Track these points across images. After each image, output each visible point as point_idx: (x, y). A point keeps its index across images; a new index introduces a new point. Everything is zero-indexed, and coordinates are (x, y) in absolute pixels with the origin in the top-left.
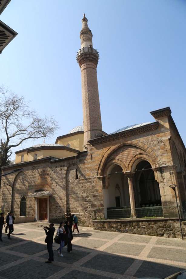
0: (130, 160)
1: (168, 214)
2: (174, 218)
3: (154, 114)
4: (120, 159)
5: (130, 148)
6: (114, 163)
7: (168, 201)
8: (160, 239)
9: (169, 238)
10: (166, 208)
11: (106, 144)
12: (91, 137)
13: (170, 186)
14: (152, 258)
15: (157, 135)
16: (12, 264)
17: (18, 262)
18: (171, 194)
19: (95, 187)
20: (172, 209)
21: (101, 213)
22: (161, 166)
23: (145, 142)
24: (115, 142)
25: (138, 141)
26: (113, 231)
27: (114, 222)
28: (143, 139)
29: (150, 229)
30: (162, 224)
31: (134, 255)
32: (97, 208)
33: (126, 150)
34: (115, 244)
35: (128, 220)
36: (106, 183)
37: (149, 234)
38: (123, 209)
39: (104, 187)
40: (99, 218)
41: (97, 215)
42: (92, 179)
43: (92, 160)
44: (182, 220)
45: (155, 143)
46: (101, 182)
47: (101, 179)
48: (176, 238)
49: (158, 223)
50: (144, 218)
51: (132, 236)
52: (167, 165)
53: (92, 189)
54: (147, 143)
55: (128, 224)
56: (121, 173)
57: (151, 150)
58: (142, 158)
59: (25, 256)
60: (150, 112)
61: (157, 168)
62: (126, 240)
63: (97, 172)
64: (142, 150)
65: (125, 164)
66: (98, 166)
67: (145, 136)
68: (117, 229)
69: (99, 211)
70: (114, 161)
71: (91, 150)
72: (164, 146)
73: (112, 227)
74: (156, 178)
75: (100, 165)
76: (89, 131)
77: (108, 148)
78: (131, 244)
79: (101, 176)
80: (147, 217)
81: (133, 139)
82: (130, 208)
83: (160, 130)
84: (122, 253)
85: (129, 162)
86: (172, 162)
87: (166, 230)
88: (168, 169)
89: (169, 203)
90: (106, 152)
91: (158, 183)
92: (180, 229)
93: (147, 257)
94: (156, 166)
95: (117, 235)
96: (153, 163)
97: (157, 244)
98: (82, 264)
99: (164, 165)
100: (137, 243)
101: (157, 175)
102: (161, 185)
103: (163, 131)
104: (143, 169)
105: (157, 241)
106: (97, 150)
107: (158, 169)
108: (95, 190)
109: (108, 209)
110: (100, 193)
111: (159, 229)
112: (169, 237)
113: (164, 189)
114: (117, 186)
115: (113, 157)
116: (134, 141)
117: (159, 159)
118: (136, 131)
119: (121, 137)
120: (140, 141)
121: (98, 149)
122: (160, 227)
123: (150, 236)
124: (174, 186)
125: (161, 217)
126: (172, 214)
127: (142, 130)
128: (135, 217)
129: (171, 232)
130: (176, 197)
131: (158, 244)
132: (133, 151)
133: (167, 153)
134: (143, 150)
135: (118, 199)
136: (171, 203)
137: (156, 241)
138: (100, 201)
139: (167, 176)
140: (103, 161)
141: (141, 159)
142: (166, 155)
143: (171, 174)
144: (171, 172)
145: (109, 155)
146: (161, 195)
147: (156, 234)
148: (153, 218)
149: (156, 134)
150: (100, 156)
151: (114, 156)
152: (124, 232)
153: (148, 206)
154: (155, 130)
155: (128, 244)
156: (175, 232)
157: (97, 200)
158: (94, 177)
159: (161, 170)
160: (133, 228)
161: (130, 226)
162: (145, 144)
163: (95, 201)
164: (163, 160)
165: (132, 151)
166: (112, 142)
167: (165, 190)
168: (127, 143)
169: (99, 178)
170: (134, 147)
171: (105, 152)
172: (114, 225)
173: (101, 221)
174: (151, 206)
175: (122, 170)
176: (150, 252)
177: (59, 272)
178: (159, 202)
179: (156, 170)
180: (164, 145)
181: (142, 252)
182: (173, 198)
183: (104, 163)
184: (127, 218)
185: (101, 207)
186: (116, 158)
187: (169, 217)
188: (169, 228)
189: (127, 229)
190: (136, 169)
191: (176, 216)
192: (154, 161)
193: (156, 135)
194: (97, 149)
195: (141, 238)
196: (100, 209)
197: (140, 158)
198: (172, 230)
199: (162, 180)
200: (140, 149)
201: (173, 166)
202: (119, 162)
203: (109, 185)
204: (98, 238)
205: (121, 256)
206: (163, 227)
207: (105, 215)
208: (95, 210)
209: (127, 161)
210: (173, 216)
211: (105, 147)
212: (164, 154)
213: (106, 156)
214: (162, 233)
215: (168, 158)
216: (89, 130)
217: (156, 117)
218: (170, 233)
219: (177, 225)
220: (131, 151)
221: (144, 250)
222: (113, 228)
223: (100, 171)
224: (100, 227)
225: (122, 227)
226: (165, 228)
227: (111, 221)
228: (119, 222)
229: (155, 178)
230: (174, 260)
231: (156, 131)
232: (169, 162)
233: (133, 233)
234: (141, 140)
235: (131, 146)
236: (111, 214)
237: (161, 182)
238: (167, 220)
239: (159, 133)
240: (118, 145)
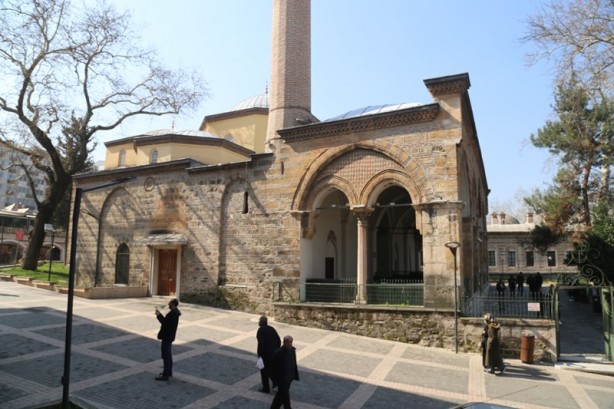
0: (367, 181)
1: (432, 302)
2: (445, 310)
3: (432, 84)
4: (345, 178)
5: (371, 155)
6: (330, 184)
7: (438, 276)
8: (412, 349)
9: (430, 348)
10: (431, 289)
11: (318, 141)
12: (285, 123)
13: (446, 245)
14: (394, 381)
15: (433, 132)
16: (107, 377)
17: (118, 375)
18: (445, 261)
19: (286, 233)
20: (444, 292)
21: (294, 289)
22: (433, 201)
23: (405, 146)
24: (338, 139)
25: (388, 142)
26: (316, 326)
27: (320, 308)
28: (400, 140)
29: (393, 328)
30: (418, 320)
31: (358, 375)
32: (286, 278)
33: (360, 159)
34: (320, 352)
35: (350, 307)
36: (310, 226)
37: (389, 338)
38: (341, 284)
39: (305, 235)
40: (289, 299)
41: (284, 292)
42: (280, 216)
43: (282, 173)
44: (460, 315)
45: (425, 151)
46: (299, 223)
47: (300, 217)
48: (443, 349)
49: (411, 316)
50: (382, 305)
51: (355, 338)
52: (444, 200)
53: (278, 237)
54: (407, 148)
55: (349, 315)
56: (344, 207)
57: (414, 165)
59: (132, 363)
60: (425, 81)
61: (423, 205)
62: (343, 346)
63: (291, 200)
64: (395, 162)
65: (355, 189)
66: (295, 189)
67: (406, 133)
68: (324, 324)
69: (289, 283)
70: (331, 181)
71: (282, 151)
72: (444, 158)
73: (315, 319)
74: (418, 227)
75: (299, 186)
76: (281, 108)
77: (322, 150)
78: (352, 354)
79: (299, 209)
80: (390, 303)
81: (379, 137)
82: (356, 282)
83: (441, 123)
85: (364, 185)
86: (456, 194)
87: (426, 332)
88: (446, 208)
89: (438, 280)
90: (315, 160)
91: (421, 237)
92: (453, 332)
93: (385, 380)
94: (421, 200)
95: (323, 335)
96: (416, 193)
97: (404, 357)
98: (252, 386)
99: (438, 200)
100: (366, 354)
101: (422, 220)
102: (426, 241)
103: (448, 125)
104: (392, 204)
105: (405, 351)
106: (296, 154)
107: (426, 207)
108: (285, 239)
109: (308, 281)
110: (294, 246)
111: (411, 330)
112: (429, 346)
113: (432, 250)
114: (331, 236)
115: (331, 172)
116: (380, 142)
117: (429, 185)
118: (388, 118)
119: (352, 129)
120: (393, 142)
121: (299, 152)
122: (414, 325)
123: (391, 342)
124: (454, 246)
125: (418, 305)
126: (443, 302)
127: (401, 119)
128: (365, 302)
129: (436, 336)
130: (456, 269)
131: (408, 358)
132: (376, 162)
133: (449, 175)
134: (398, 163)
135: (329, 263)
136: (443, 279)
137: (403, 351)
138: (293, 263)
139: (442, 223)
140: (308, 177)
141: (392, 181)
142: (446, 177)
143: (450, 220)
144: (452, 215)
145: (321, 166)
146: (424, 261)
147: (403, 338)
148: (402, 307)
149: (429, 131)
150: (302, 168)
151: (333, 169)
152: (338, 330)
153: (394, 282)
154: (428, 121)
155: (346, 354)
156: (444, 337)
157: (286, 261)
158: (284, 212)
159: (431, 209)
160: (358, 322)
161: (352, 319)
162: (404, 149)
163: (282, 263)
164: (439, 190)
165: (373, 162)
166: (331, 138)
167: (434, 252)
168: (363, 143)
169: (295, 215)
170: (380, 153)
171: (313, 158)
172: (320, 316)
173: (293, 304)
174: (400, 282)
175: (347, 201)
176: (391, 371)
177: (207, 398)
178: (418, 276)
179: (421, 207)
180: (445, 156)
181: (374, 371)
182: (447, 269)
183: (308, 184)
184: (347, 302)
185: (295, 276)
186: (337, 175)
187: (436, 307)
188: (432, 329)
189: (345, 324)
190: (377, 201)
191: (450, 305)
192: (418, 189)
193: (429, 134)
194: (295, 149)
195: (374, 344)
196: (291, 280)
197: (389, 179)
198: (438, 333)
199: (430, 231)
200: (392, 160)
201: (457, 203)
202: (341, 184)
203: (315, 230)
205: (332, 375)
206: (419, 326)
207: (301, 293)
208: (281, 281)
209: (359, 183)
210: (444, 307)
211: (319, 146)
212: (441, 177)
213: (314, 167)
214: (417, 337)
215: (449, 186)
216: (280, 106)
217: (435, 94)
218: (433, 338)
219: (449, 323)
220: (370, 162)
221: (378, 367)
222: (317, 321)
223: (298, 200)
224: (288, 318)
225: (336, 320)
226: (425, 327)
227: (313, 307)
228: (330, 309)
229: (417, 225)
230: (438, 388)
231: (431, 124)
232: (450, 194)
233: (358, 334)
234: (395, 140)
235: (371, 151)
236: (315, 292)
237: (428, 234)
238: (431, 313)
239: (438, 129)
240: (343, 147)
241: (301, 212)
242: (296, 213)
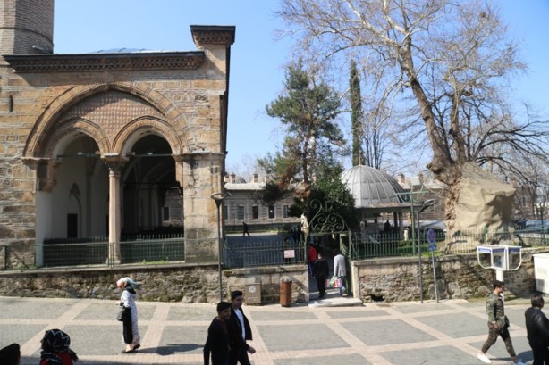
0: (122, 127)
1: (194, 256)
2: (208, 264)
3: (199, 32)
4: (95, 122)
5: (127, 98)
6: (77, 128)
7: (199, 229)
8: (175, 307)
9: (194, 304)
10: (192, 243)
11: (62, 76)
12: (16, 48)
13: (211, 197)
15: (196, 81)
18: (206, 213)
19: (15, 184)
20: (205, 245)
21: (27, 253)
22: (194, 152)
23: (166, 93)
24: (88, 77)
25: (148, 86)
26: (58, 295)
27: (64, 274)
28: (161, 85)
29: (153, 287)
30: (180, 276)
32: (15, 240)
33: (115, 102)
35: (102, 269)
36: (49, 176)
37: (149, 299)
38: (89, 243)
39: (42, 186)
40: (20, 265)
41: (12, 258)
42: (7, 163)
43: (11, 110)
44: (223, 267)
45: (188, 99)
46: (34, 172)
47: (35, 166)
48: (206, 304)
49: (173, 273)
50: (139, 264)
51: (109, 304)
52: (206, 151)
53: (4, 189)
54: (169, 95)
55: (100, 278)
56: (92, 155)
57: (177, 113)
58: (151, 127)
60: (192, 26)
61: (185, 155)
62: (97, 317)
63: (24, 144)
64: (155, 108)
65: (108, 135)
66: (29, 131)
67: (169, 79)
68: (69, 292)
69: (20, 247)
70: (77, 125)
71: (11, 82)
72: (207, 109)
73: (57, 287)
74: (178, 178)
75: (35, 127)
76: (11, 28)
77: (67, 87)
78: (110, 326)
79: (35, 156)
80: (146, 261)
81: (138, 80)
82: (108, 240)
83: (205, 72)
84: (91, 354)
85: (118, 131)
86: (219, 146)
87: (189, 288)
88: (209, 160)
89: (200, 233)
90: (57, 98)
91: (182, 189)
92: (217, 285)
94: (182, 151)
95: (69, 305)
96: (177, 143)
97: (171, 320)
99: (200, 151)
101: (182, 172)
102: (187, 193)
103: (212, 76)
104: (150, 154)
105: (170, 312)
106: (32, 88)
107: (188, 157)
108: (14, 192)
109: (45, 242)
110: (27, 200)
111: (173, 287)
112: (192, 302)
113: (193, 203)
114: (75, 190)
115: (77, 114)
116: (139, 85)
117: (191, 135)
118: (150, 60)
119: (107, 66)
120: (153, 87)
121: (35, 86)
122: (175, 282)
123: (152, 303)
124: (219, 197)
125: (177, 260)
126: (204, 256)
127: (163, 63)
128: (119, 262)
129: (199, 291)
131: (175, 320)
132: (133, 107)
133: (212, 126)
134: (158, 110)
135: (72, 220)
136: (205, 232)
137: (167, 312)
138: (25, 221)
139: (204, 175)
140: (47, 118)
141: (150, 129)
142: (209, 128)
143: (212, 172)
144: (214, 167)
145: (65, 106)
146: (185, 215)
147: (165, 297)
148: (161, 264)
149: (193, 79)
150: (40, 106)
151: (81, 111)
152: (87, 297)
153: (151, 238)
154: (193, 69)
155: (102, 326)
156: (207, 291)
157: (15, 219)
158: (13, 158)
159: (192, 160)
160: (112, 286)
161: (105, 283)
162: (166, 95)
163: (10, 221)
164: (201, 140)
165: (129, 107)
166: (79, 74)
167: (195, 205)
168: (119, 84)
169: (28, 162)
170: (138, 97)
171: (55, 96)
172: (63, 282)
173: (26, 272)
174: (158, 238)
175: (98, 149)
178: (179, 230)
179: (182, 158)
180: (209, 107)
182: (210, 222)
183: (47, 125)
184: (97, 263)
185: (28, 236)
186: (85, 117)
187: (197, 261)
188: (194, 284)
189: (96, 289)
190: (133, 150)
191: (212, 258)
192: (179, 138)
193: (193, 82)
194: (31, 83)
196: (22, 243)
197: (147, 126)
198: (201, 288)
199: (192, 183)
200: (151, 105)
201: (219, 155)
202: (91, 128)
203: (55, 182)
204: (15, 317)
205: (88, 361)
206: (181, 282)
207: (37, 257)
208: (8, 244)
209: (112, 128)
210: (205, 260)
211: (55, 82)
212: (204, 127)
213: (56, 106)
214: (179, 294)
215: (212, 138)
216: (9, 25)
217: (201, 42)
218: (196, 293)
219: (212, 277)
220: (126, 106)
222: (60, 289)
223: (32, 145)
224: (20, 289)
225: (84, 285)
226: (187, 284)
227: (55, 273)
228: (76, 274)
229: (177, 176)
231: (195, 73)
232: (212, 145)
233: (112, 299)
234: (157, 85)
235: (128, 94)
236: (54, 253)
237: (189, 185)
238: (193, 268)
239: (202, 79)
240: (94, 86)
241: (37, 159)
242: (30, 160)
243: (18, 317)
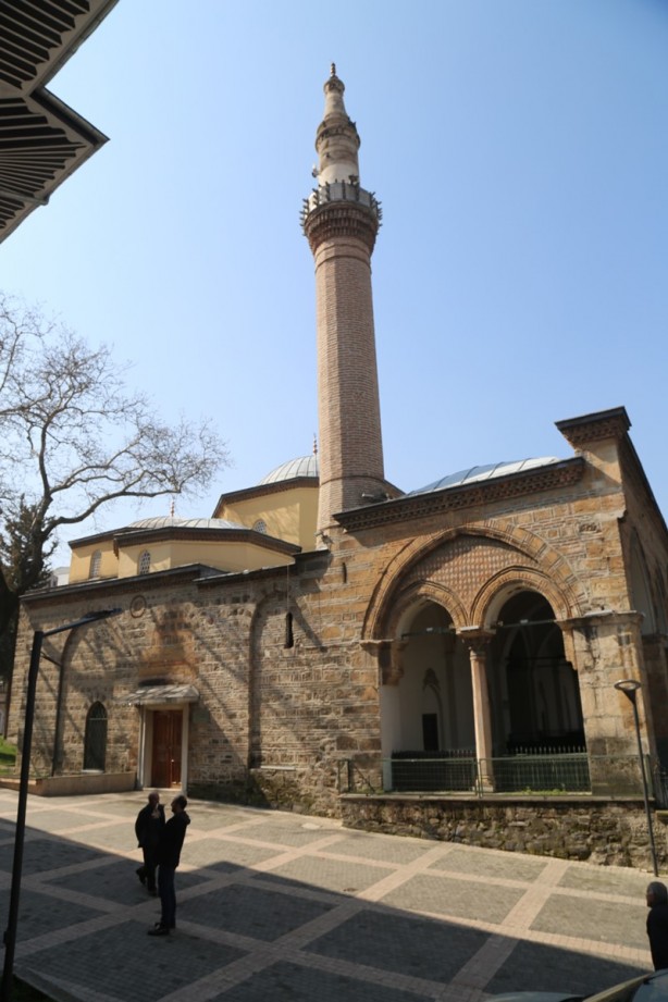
0: (480, 586)
1: (605, 784)
2: (630, 799)
3: (570, 428)
4: (443, 584)
5: (482, 545)
6: (422, 595)
7: (610, 738)
8: (576, 869)
9: (608, 867)
10: (600, 762)
11: (397, 527)
12: (345, 504)
13: (617, 687)
14: (547, 931)
15: (578, 503)
16: (71, 932)
17: (90, 927)
18: (619, 712)
19: (354, 676)
20: (622, 766)
21: (372, 771)
22: (589, 614)
23: (535, 528)
24: (429, 523)
25: (508, 523)
26: (411, 833)
27: (417, 802)
28: (527, 518)
29: (542, 833)
30: (584, 817)
31: (484, 920)
32: (357, 752)
33: (467, 552)
34: (419, 879)
35: (466, 798)
36: (393, 664)
37: (537, 851)
38: (450, 759)
39: (385, 679)
40: (365, 787)
41: (356, 777)
42: (345, 650)
43: (345, 581)
44: (655, 806)
45: (569, 533)
46: (376, 659)
47: (376, 651)
48: (631, 869)
49: (572, 811)
50: (521, 793)
51: (479, 853)
52: (607, 611)
53: (343, 684)
54: (540, 531)
55: (466, 813)
56: (446, 631)
57: (554, 557)
58: (520, 581)
59: (111, 906)
60: (558, 424)
61: (575, 620)
62: (459, 869)
63: (361, 624)
64: (523, 553)
65: (462, 601)
66: (366, 606)
67: (536, 507)
68: (425, 830)
69: (364, 761)
70: (422, 590)
71: (343, 546)
72: (600, 543)
73: (409, 821)
74: (569, 656)
75: (372, 600)
76: (338, 479)
77: (405, 541)
78: (474, 883)
79: (375, 638)
80: (532, 789)
81: (494, 516)
82: (474, 755)
83: (590, 487)
84: (443, 913)
85: (475, 594)
86: (626, 599)
87: (599, 838)
88: (612, 624)
89: (611, 745)
90: (395, 558)
91: (575, 674)
92: (646, 837)
93: (531, 928)
94: (569, 613)
95: (425, 849)
96: (560, 601)
97: (564, 886)
98: (306, 942)
99: (598, 612)
100: (497, 881)
101: (574, 645)
102: (584, 680)
103: (601, 490)
104: (524, 622)
105: (566, 875)
106: (365, 549)
107: (579, 624)
108: (354, 688)
109: (394, 756)
110: (369, 699)
111: (573, 835)
112: (607, 863)
113: (595, 695)
114: (430, 678)
115: (421, 576)
116: (496, 523)
117: (580, 588)
118: (506, 485)
119: (451, 505)
120: (516, 523)
121: (368, 546)
122: (577, 826)
123: (541, 859)
124: (631, 687)
125: (581, 790)
126: (622, 784)
127: (525, 485)
128: (491, 789)
129: (616, 845)
130: (638, 725)
131: (570, 886)
132: (491, 555)
133: (612, 569)
134: (527, 556)
135: (430, 723)
136: (619, 743)
137: (562, 874)
138: (369, 726)
139: (608, 649)
140: (385, 586)
141: (520, 585)
142: (607, 574)
143: (621, 644)
144: (623, 634)
145: (405, 567)
146: (585, 715)
147: (562, 851)
148: (554, 795)
149: (573, 501)
150: (376, 571)
151: (425, 570)
152: (449, 840)
153: (538, 753)
154: (569, 486)
155: (463, 882)
156: (631, 846)
157: (357, 724)
158: (350, 643)
159: (588, 627)
160: (482, 825)
161: (472, 820)
162: (535, 533)
163: (352, 727)
164: (597, 594)
165: (487, 556)
166: (418, 521)
167: (600, 698)
168: (469, 526)
169: (367, 647)
170: (496, 541)
171: (392, 555)
172: (417, 815)
173: (372, 797)
174: (548, 752)
175: (451, 621)
176: (542, 912)
177: (232, 965)
178: (576, 739)
179: (572, 625)
180: (602, 539)
181: (513, 912)
182: (625, 727)
183: (386, 596)
184: (463, 790)
185: (373, 748)
186: (431, 579)
187: (612, 794)
188: (608, 833)
189: (460, 828)
190: (500, 618)
191: (635, 789)
192: (564, 595)
193: (572, 505)
194: (364, 543)
195: (511, 862)
196: (366, 755)
197: (515, 582)
198: (618, 840)
199: (590, 663)
200: (518, 550)
201: (629, 615)
202: (439, 594)
203: (401, 670)
204: (359, 855)
205: (440, 920)
206: (588, 828)
207: (385, 777)
208: (350, 758)
209: (467, 590)
210: (625, 792)
211: (391, 537)
212: (600, 573)
213: (394, 569)
214: (584, 847)
215: (613, 588)
216: (336, 475)
217: (575, 442)
218: (612, 849)
219: (637, 821)
220: (483, 556)
221: (519, 904)
222: (414, 824)
223: (371, 623)
224: (366, 821)
225: (444, 821)
226: (596, 831)
227: (406, 801)
228: (433, 803)
229: (567, 654)
230: (624, 944)
231: (574, 491)
232: (616, 600)
233: (482, 846)
234: (520, 519)
235: (484, 538)
236: (407, 774)
237: (586, 668)
238: (604, 804)
239: (586, 498)
240: (438, 534)
241: (378, 642)
242: (369, 644)
243: (364, 856)
